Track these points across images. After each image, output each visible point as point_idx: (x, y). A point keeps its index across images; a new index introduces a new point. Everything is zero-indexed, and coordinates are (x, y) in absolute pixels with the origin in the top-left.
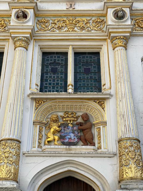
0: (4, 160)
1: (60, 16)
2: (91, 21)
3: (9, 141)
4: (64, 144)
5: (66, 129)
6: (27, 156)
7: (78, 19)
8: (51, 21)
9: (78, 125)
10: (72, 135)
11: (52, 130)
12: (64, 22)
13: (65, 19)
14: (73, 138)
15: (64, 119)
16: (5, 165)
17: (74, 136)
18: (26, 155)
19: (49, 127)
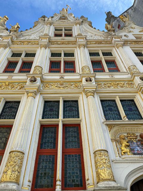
0: (104, 165)
1: (107, 81)
2: (125, 83)
3: (103, 151)
4: (134, 154)
5: (132, 144)
6: (115, 163)
7: (117, 82)
8: (103, 84)
9: (140, 141)
10: (138, 148)
11: (123, 145)
12: (110, 84)
13: (111, 83)
14: (140, 150)
15: (129, 138)
16: (106, 169)
17: (140, 149)
18: (114, 161)
19: (120, 143)
